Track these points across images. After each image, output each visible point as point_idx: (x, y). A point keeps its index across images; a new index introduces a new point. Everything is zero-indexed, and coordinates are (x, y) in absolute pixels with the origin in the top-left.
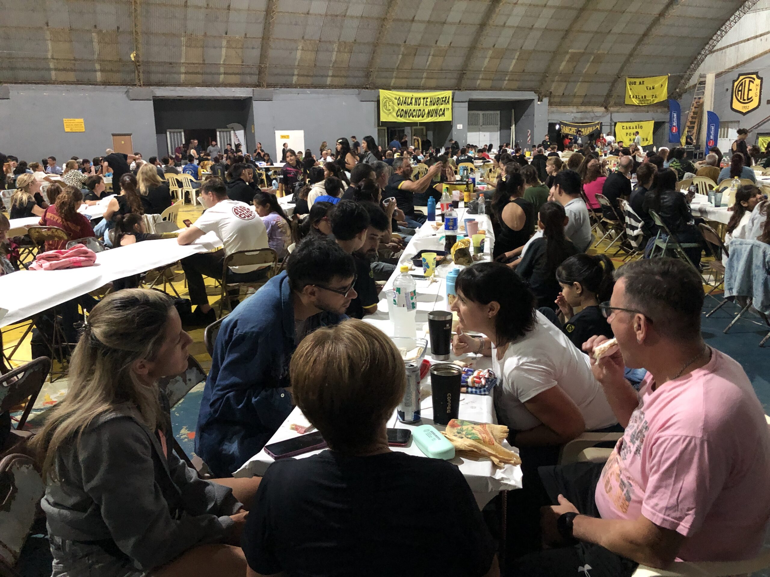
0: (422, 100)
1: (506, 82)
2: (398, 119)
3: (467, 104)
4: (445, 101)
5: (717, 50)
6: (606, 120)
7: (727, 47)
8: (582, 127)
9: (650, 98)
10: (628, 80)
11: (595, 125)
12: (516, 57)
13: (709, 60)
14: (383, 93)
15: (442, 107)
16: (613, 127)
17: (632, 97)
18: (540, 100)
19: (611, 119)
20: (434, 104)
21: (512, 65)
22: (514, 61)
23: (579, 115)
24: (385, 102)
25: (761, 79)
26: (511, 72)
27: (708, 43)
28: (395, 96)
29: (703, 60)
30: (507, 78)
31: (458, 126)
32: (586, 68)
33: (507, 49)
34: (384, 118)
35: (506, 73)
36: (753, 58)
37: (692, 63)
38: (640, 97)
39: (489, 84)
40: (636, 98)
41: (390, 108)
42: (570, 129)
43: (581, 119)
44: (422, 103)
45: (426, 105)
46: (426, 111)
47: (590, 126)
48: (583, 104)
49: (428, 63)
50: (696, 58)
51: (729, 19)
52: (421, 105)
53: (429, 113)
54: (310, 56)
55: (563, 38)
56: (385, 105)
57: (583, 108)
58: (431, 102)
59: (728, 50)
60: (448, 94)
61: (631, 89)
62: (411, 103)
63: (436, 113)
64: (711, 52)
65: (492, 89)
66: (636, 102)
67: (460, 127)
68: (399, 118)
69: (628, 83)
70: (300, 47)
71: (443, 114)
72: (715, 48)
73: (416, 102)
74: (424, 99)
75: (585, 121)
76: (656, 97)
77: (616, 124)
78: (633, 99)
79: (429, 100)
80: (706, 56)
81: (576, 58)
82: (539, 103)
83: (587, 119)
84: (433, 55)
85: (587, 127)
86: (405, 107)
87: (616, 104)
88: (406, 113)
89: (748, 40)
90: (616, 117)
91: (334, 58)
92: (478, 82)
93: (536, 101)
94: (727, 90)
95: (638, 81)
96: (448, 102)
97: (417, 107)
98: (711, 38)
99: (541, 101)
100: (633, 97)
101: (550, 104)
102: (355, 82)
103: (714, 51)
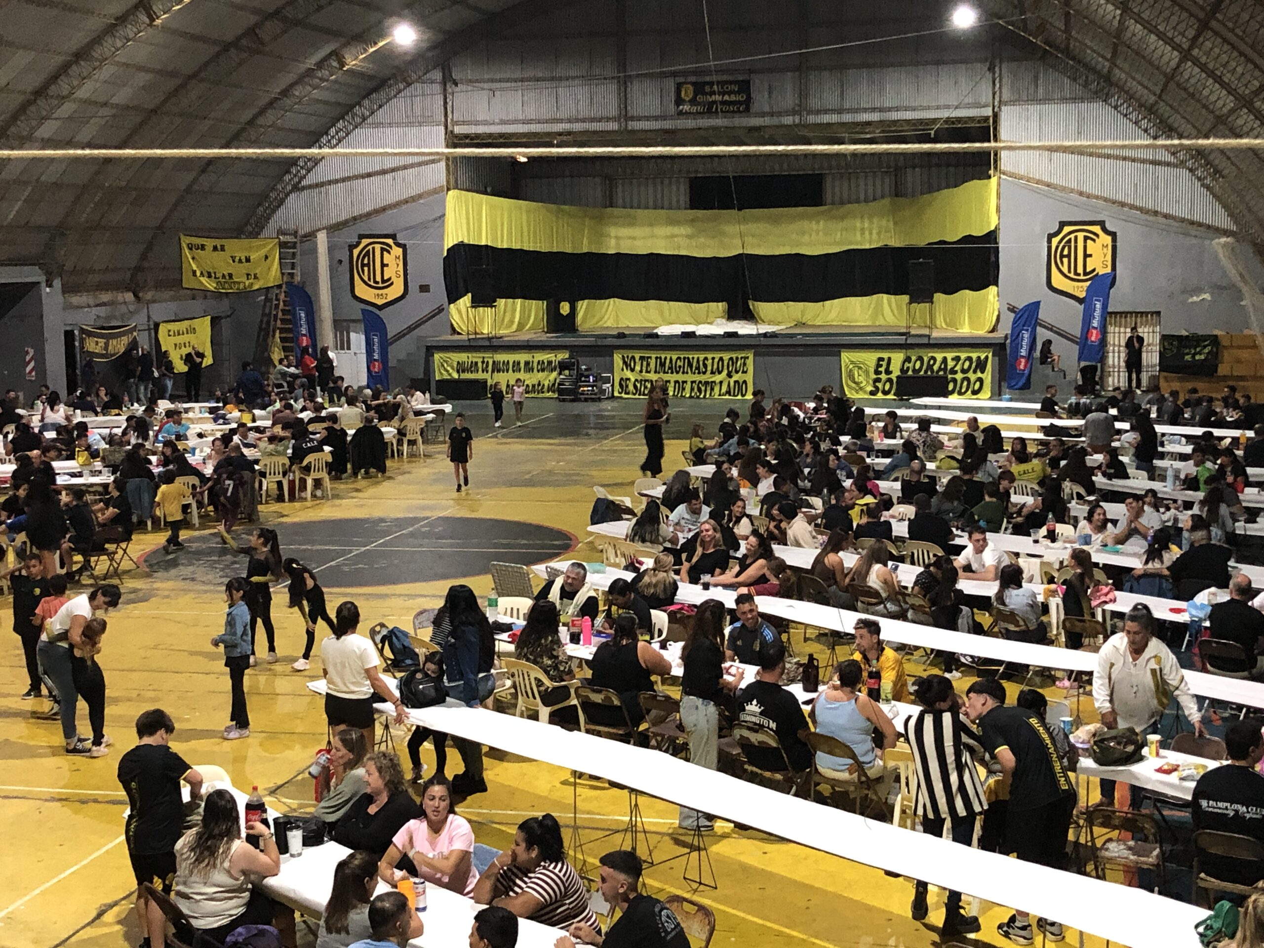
5: (310, 187)
6: (139, 320)
7: (330, 182)
8: (111, 337)
9: (244, 279)
10: (185, 241)
11: (130, 331)
12: (24, 197)
13: (295, 202)
16: (153, 332)
17: (198, 274)
18: (48, 283)
19: (149, 317)
21: (12, 213)
25: (404, 247)
27: (287, 172)
29: (280, 204)
32: (119, 216)
33: (15, 181)
36: (384, 209)
38: (219, 275)
40: (209, 276)
42: (97, 343)
47: (123, 334)
48: (100, 287)
51: (327, 133)
61: (193, 258)
64: (297, 188)
66: (210, 285)
69: (184, 245)
76: (256, 277)
77: (157, 326)
78: (202, 279)
81: (110, 198)
82: (48, 290)
85: (119, 336)
87: (159, 285)
89: (369, 175)
93: (43, 285)
94: (340, 262)
95: (209, 243)
98: (295, 164)
99: (51, 285)
100: (202, 274)
101: (66, 290)
103: (304, 188)
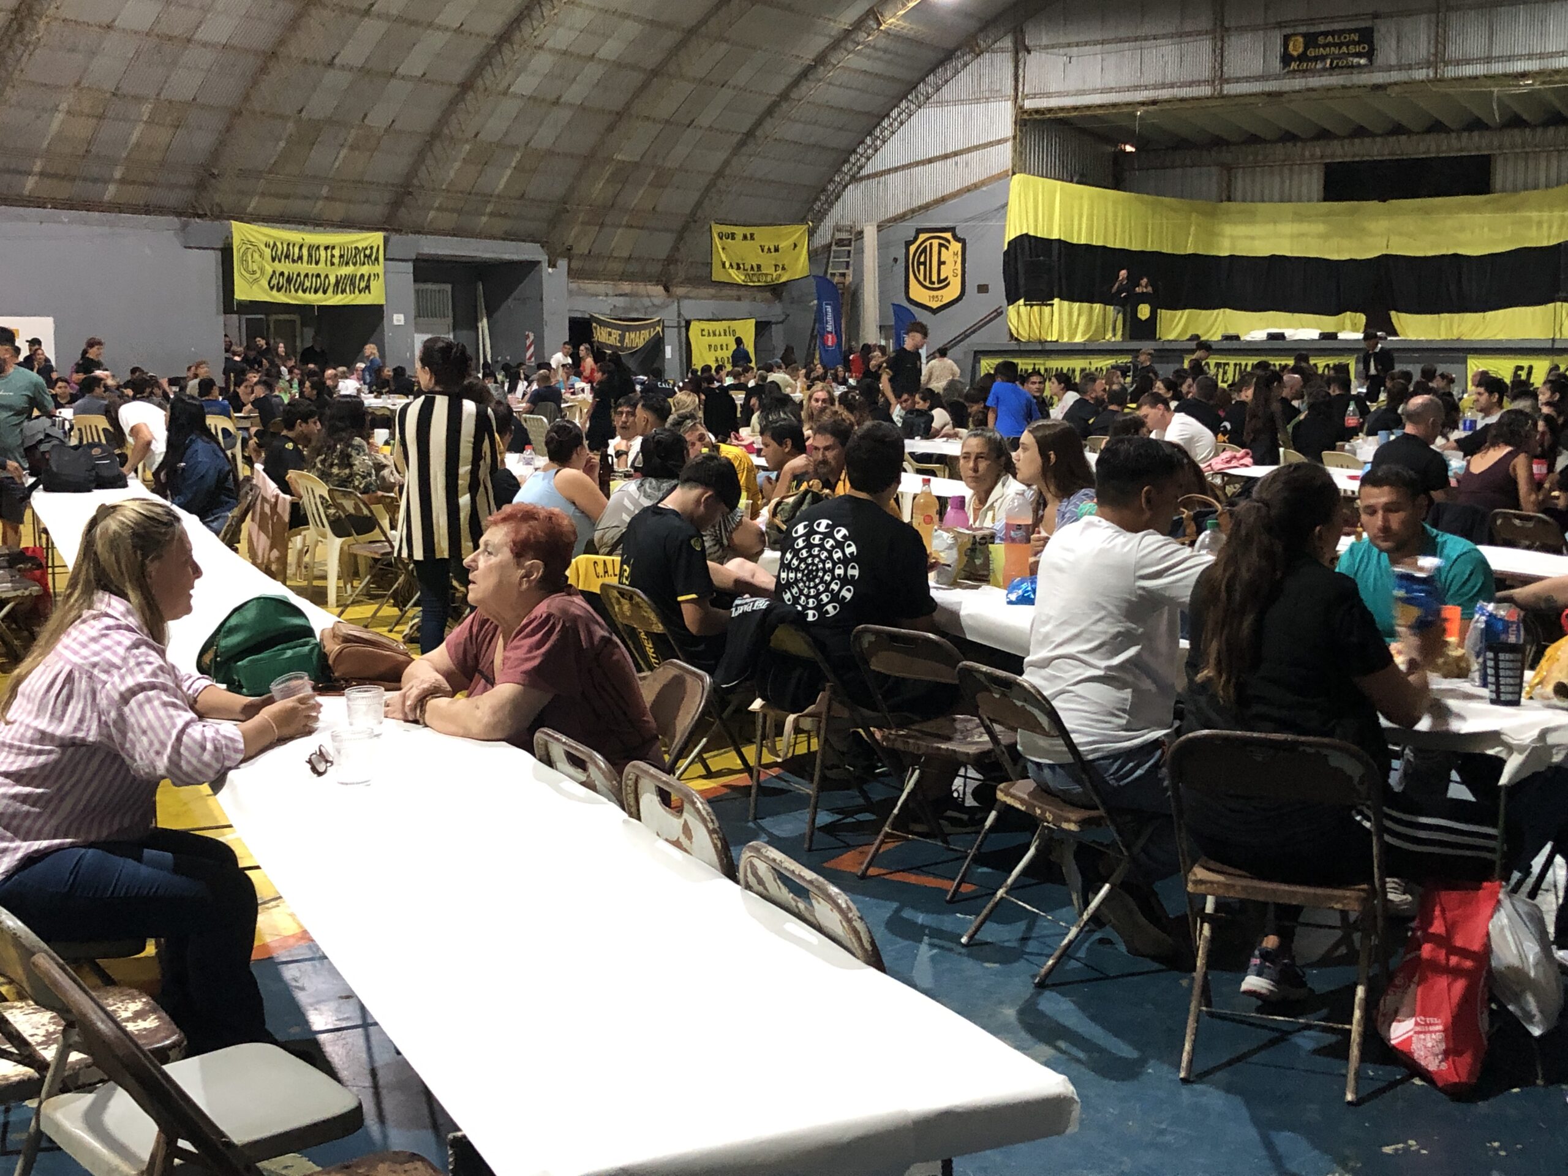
0: (323, 252)
1: (484, 219)
2: (271, 296)
3: (410, 265)
4: (369, 257)
5: (868, 177)
6: (669, 315)
7: (889, 171)
8: (629, 329)
9: (772, 270)
10: (716, 229)
11: (653, 325)
12: (513, 164)
13: (853, 195)
14: (241, 232)
15: (365, 270)
16: (683, 330)
17: (727, 265)
18: (551, 264)
19: (679, 315)
20: (347, 264)
21: (501, 180)
22: (509, 172)
23: (620, 302)
24: (245, 253)
25: (963, 242)
26: (499, 196)
27: (847, 161)
28: (265, 239)
29: (838, 197)
30: (489, 209)
31: (395, 316)
32: (637, 197)
33: (499, 144)
34: (243, 292)
35: (487, 198)
36: (943, 199)
37: (817, 199)
38: (748, 267)
39: (448, 220)
40: (738, 268)
41: (255, 268)
42: (610, 334)
43: (625, 309)
44: (323, 259)
45: (332, 264)
46: (333, 280)
47: (644, 327)
48: (624, 277)
49: (337, 164)
50: (824, 190)
51: (888, 115)
52: (322, 264)
53: (337, 283)
54: (82, 129)
55: (611, 129)
56: (243, 260)
57: (626, 287)
58: (341, 256)
59: (891, 177)
60: (376, 239)
61: (723, 249)
62: (300, 258)
63: (353, 284)
64: (855, 179)
65: (455, 233)
66: (738, 277)
67: (398, 319)
68: (274, 292)
69: (715, 235)
70: (64, 106)
71: (368, 287)
72: (863, 173)
73: (310, 255)
74: (326, 248)
75: (634, 315)
76: (783, 268)
77: (688, 323)
78: (730, 271)
79: (336, 252)
80: (846, 186)
81: (624, 175)
82: (550, 270)
83: (637, 310)
84: (352, 148)
85: (639, 328)
86: (287, 267)
87: (690, 281)
88: (289, 280)
89: (930, 161)
90: (689, 308)
91: (134, 138)
92: (432, 214)
93: (545, 265)
94: (896, 260)
95: (739, 231)
96: (377, 259)
97: (312, 269)
98: (854, 151)
99: (554, 266)
100: (731, 265)
101: (573, 274)
102: (173, 198)
103: (862, 179)
